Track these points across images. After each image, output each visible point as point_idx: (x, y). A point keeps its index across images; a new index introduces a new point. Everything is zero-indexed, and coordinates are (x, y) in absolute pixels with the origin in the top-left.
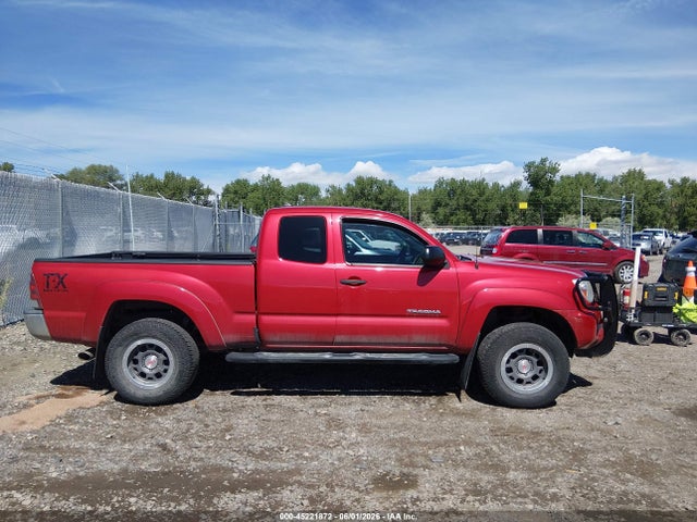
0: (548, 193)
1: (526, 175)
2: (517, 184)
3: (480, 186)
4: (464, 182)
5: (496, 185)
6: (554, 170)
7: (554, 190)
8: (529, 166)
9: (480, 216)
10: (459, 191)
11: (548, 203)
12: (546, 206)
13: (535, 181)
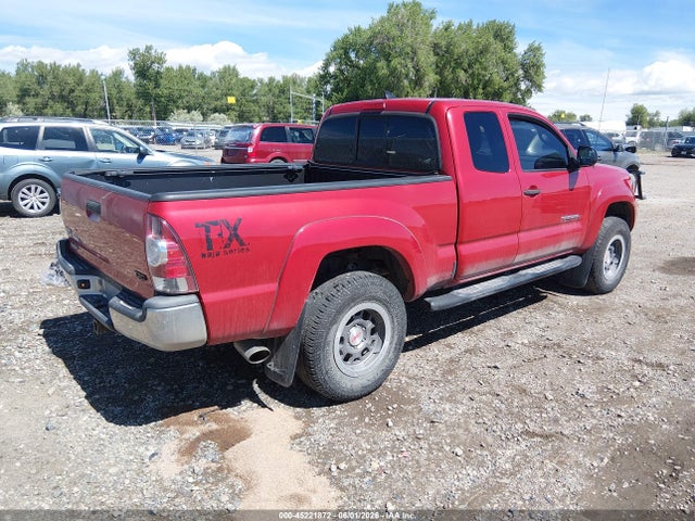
0: (157, 86)
1: (132, 63)
2: (118, 74)
3: (76, 73)
4: (55, 67)
5: (94, 73)
6: (160, 60)
7: (163, 82)
8: (134, 54)
9: (80, 108)
10: (49, 78)
11: (158, 96)
12: (157, 98)
13: (142, 71)
